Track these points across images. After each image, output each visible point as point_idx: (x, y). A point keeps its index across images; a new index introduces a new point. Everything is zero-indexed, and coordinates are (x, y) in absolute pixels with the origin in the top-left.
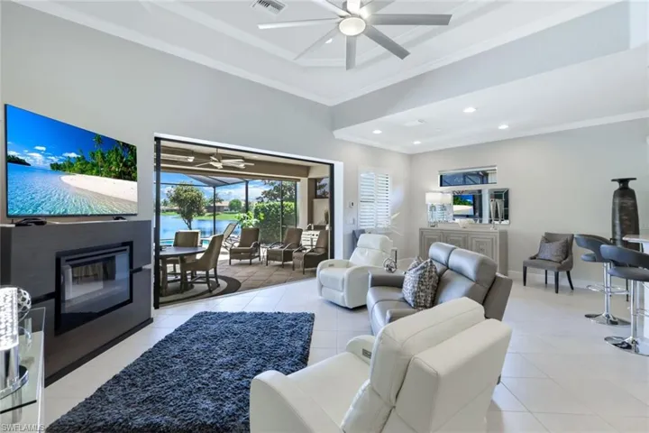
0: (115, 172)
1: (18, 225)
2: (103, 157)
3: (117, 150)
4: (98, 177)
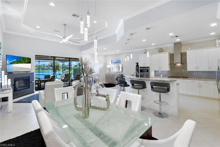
0: (27, 62)
1: (8, 73)
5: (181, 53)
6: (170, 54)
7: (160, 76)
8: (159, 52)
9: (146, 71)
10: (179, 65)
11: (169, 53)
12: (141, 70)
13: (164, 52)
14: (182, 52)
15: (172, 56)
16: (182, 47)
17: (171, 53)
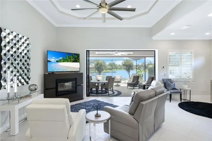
0: (72, 61)
1: (48, 73)
2: (69, 58)
3: (72, 55)
4: (68, 63)
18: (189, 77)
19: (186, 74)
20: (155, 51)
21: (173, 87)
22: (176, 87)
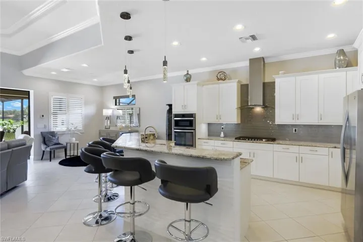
5: (264, 84)
6: (242, 86)
7: (219, 136)
8: (218, 79)
9: (188, 123)
10: (258, 109)
11: (239, 82)
12: (176, 121)
13: (229, 80)
14: (266, 81)
15: (244, 90)
16: (266, 68)
17: (245, 82)
18: (77, 127)
19: (73, 124)
20: (29, 92)
21: (55, 141)
22: (60, 142)
